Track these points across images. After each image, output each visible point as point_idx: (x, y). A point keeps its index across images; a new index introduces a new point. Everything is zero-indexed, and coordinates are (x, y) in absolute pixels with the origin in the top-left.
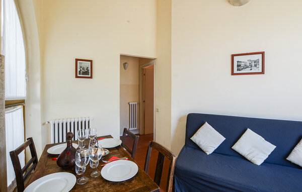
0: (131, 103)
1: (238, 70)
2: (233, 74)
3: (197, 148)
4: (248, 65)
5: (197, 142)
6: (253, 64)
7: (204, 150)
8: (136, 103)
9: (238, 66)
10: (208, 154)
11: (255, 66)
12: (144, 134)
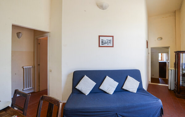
0: (25, 67)
1: (102, 44)
2: (99, 46)
3: (80, 92)
4: (107, 42)
5: (80, 89)
6: (109, 42)
7: (84, 93)
8: (31, 67)
9: (102, 42)
10: (87, 95)
11: (110, 43)
12: (39, 91)
